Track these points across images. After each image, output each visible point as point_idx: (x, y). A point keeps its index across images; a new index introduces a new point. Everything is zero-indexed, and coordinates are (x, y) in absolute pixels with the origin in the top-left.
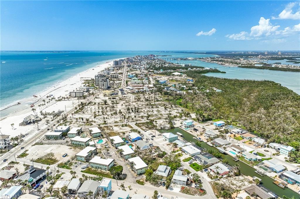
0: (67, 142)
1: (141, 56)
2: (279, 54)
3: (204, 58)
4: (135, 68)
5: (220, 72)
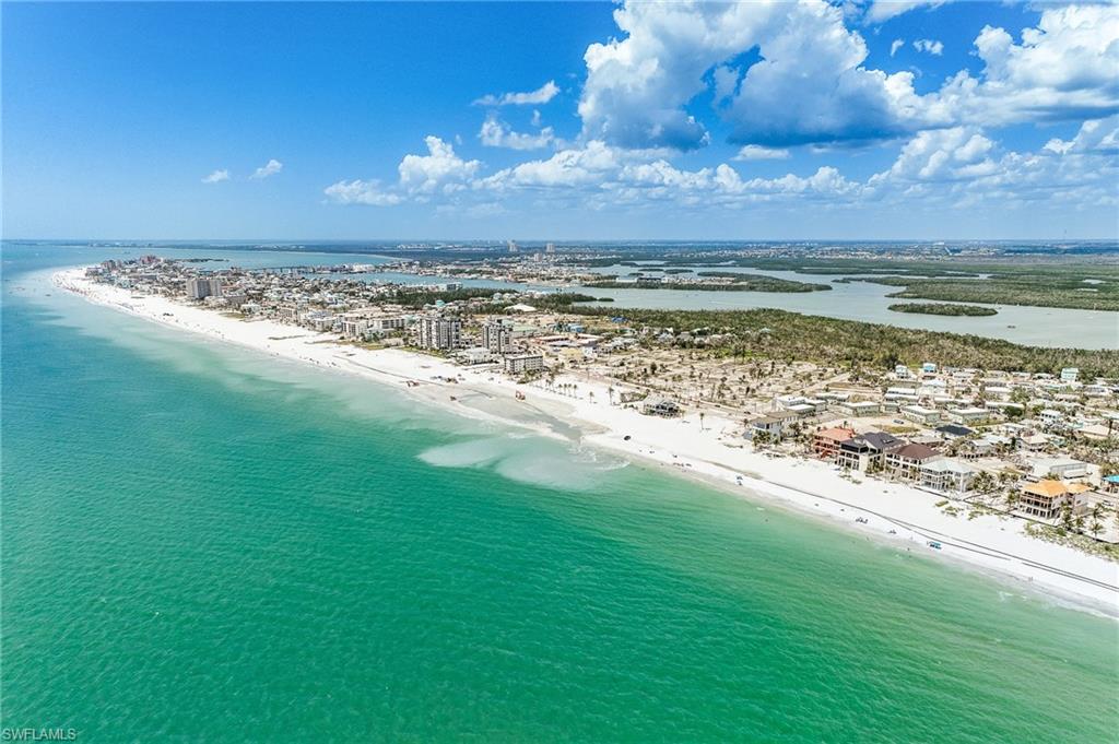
2: (548, 250)
5: (595, 300)
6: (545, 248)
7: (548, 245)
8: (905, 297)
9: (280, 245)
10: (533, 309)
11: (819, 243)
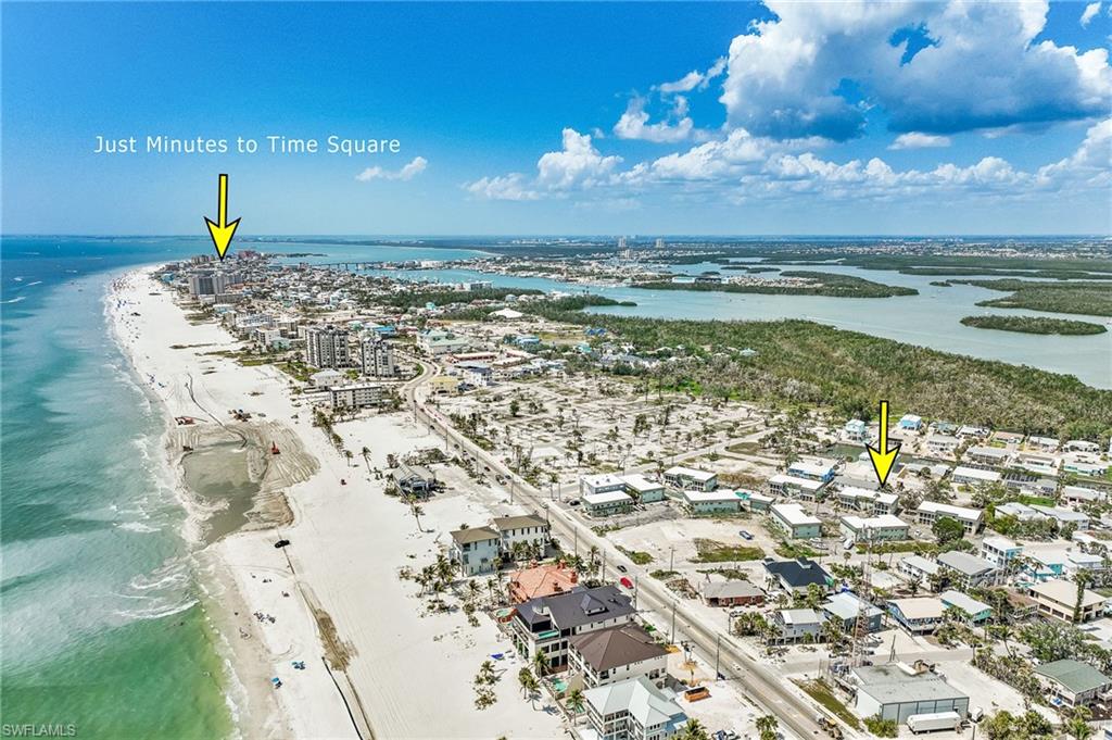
2: (657, 246)
3: (465, 261)
5: (617, 304)
6: (655, 244)
7: (658, 241)
8: (999, 306)
9: (404, 241)
10: (520, 314)
11: (964, 239)
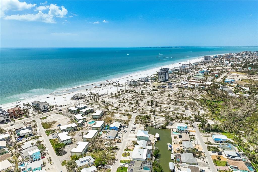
0: (71, 116)
1: (249, 52)
4: (221, 64)
